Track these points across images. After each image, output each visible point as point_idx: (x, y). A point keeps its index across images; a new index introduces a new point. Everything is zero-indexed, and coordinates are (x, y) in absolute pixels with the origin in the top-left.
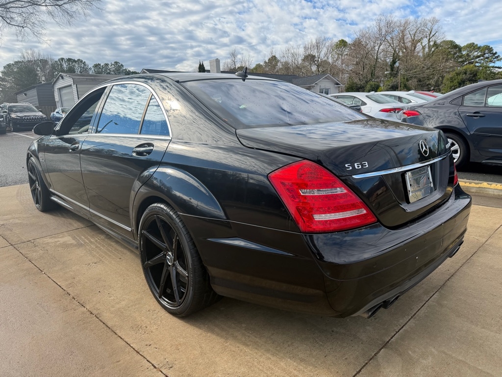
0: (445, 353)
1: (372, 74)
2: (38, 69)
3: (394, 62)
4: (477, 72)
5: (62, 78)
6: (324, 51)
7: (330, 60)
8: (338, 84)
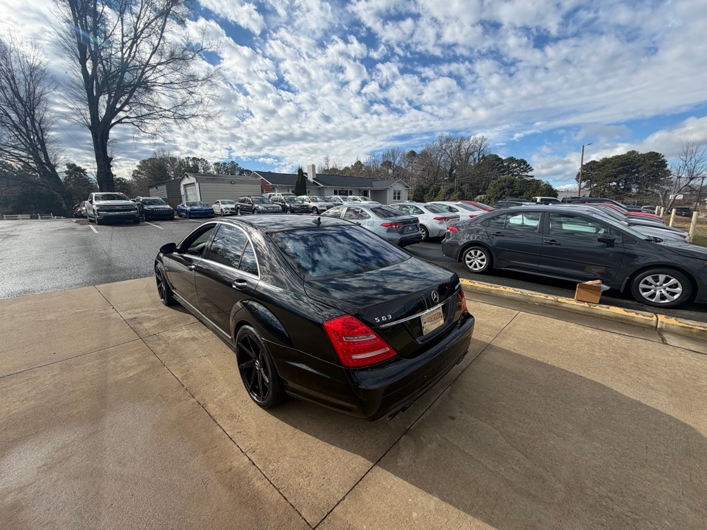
0: (446, 439)
1: (435, 179)
2: (168, 165)
3: (452, 170)
4: (513, 180)
5: (187, 177)
6: (398, 159)
7: (403, 166)
8: (408, 187)
